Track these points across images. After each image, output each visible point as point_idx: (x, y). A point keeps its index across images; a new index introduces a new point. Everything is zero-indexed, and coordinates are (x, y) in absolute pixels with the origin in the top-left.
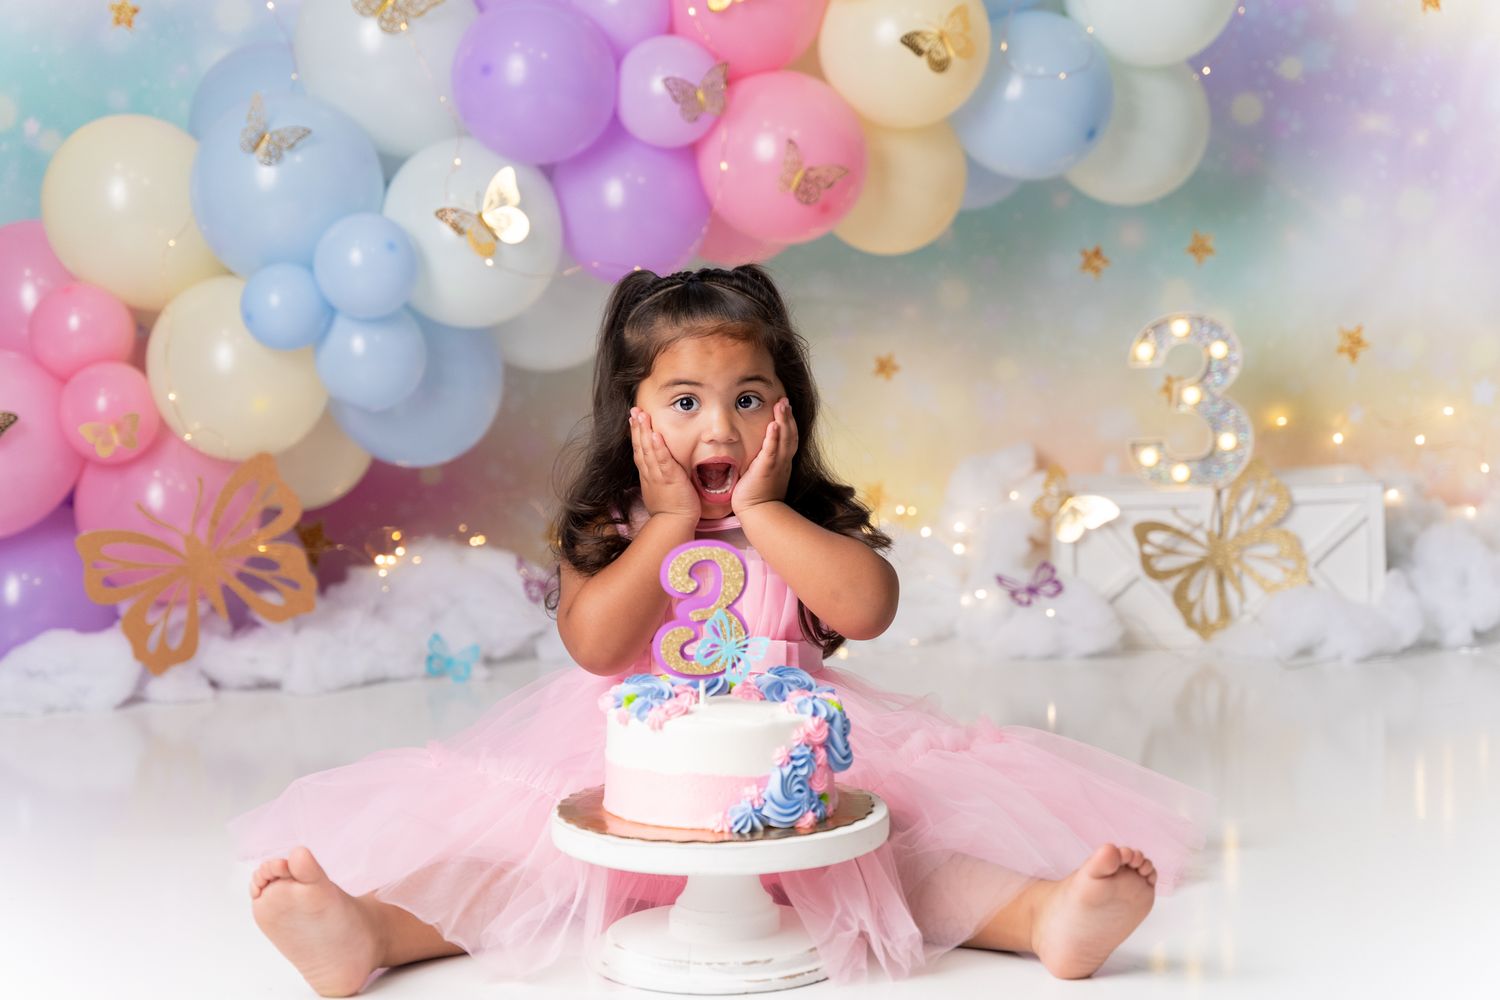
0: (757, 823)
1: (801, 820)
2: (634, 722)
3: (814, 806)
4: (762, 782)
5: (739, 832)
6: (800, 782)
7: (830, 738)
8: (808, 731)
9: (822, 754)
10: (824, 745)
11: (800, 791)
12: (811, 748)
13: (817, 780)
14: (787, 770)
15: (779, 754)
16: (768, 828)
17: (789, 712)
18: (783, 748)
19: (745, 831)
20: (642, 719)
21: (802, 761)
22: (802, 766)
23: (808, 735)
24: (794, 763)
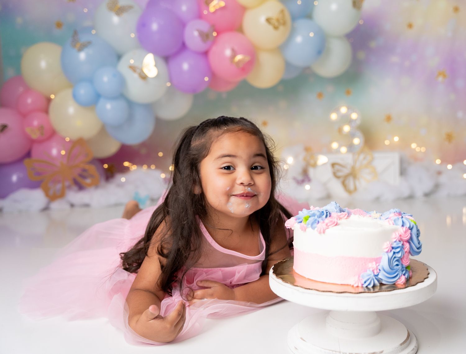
0: (376, 282)
1: (399, 280)
2: (309, 229)
3: (404, 272)
4: (378, 260)
5: (367, 287)
6: (397, 261)
7: (411, 238)
8: (400, 234)
9: (407, 246)
10: (408, 241)
11: (397, 265)
12: (402, 242)
13: (405, 259)
14: (391, 254)
15: (386, 246)
16: (382, 284)
17: (390, 224)
18: (388, 243)
19: (370, 287)
20: (313, 228)
21: (398, 250)
22: (398, 252)
23: (400, 236)
24: (394, 250)
